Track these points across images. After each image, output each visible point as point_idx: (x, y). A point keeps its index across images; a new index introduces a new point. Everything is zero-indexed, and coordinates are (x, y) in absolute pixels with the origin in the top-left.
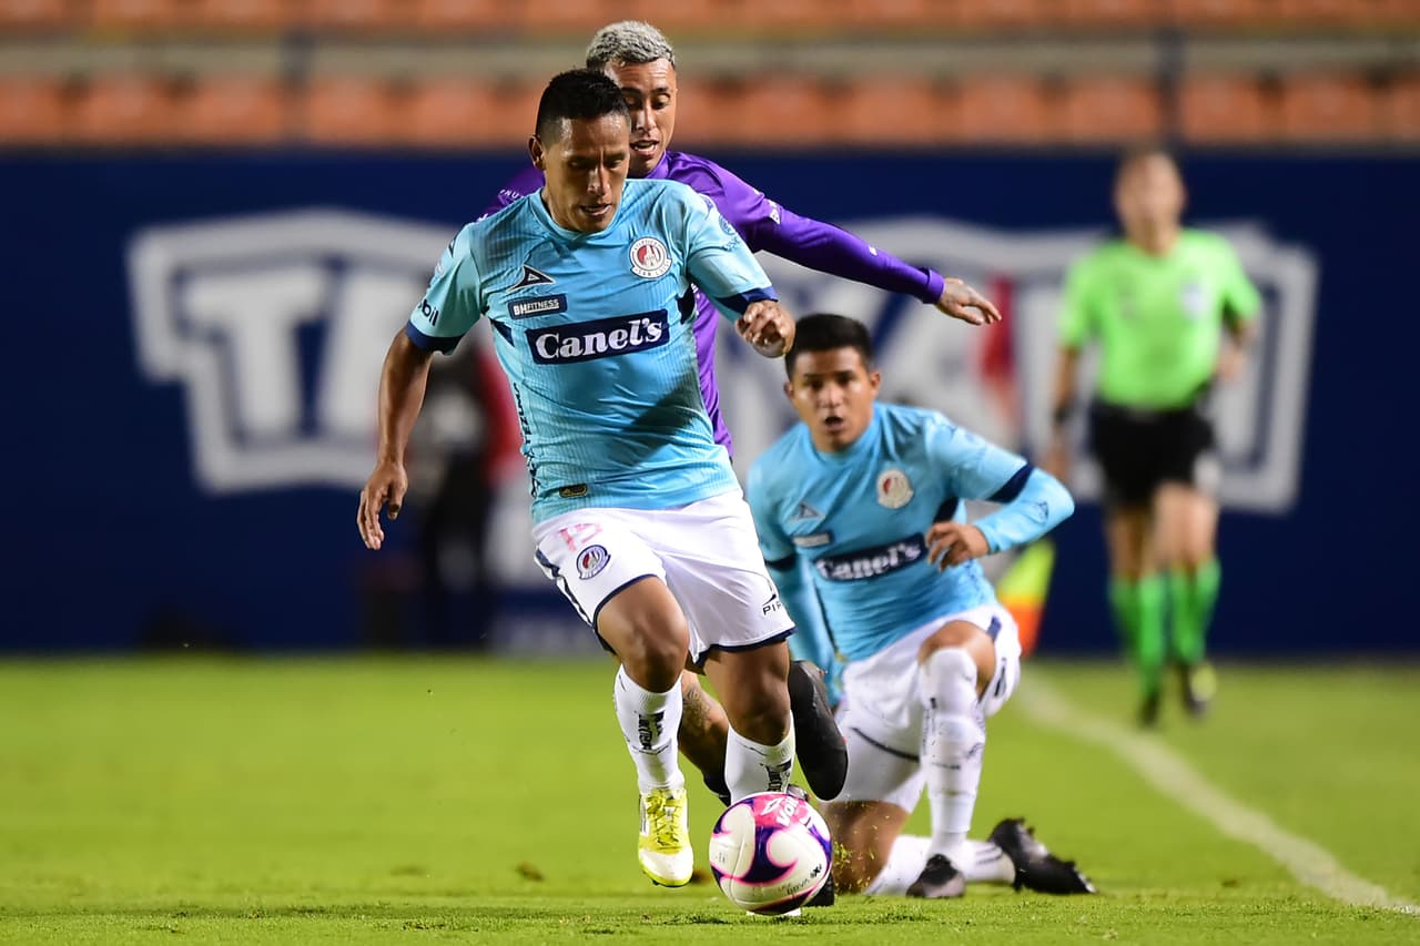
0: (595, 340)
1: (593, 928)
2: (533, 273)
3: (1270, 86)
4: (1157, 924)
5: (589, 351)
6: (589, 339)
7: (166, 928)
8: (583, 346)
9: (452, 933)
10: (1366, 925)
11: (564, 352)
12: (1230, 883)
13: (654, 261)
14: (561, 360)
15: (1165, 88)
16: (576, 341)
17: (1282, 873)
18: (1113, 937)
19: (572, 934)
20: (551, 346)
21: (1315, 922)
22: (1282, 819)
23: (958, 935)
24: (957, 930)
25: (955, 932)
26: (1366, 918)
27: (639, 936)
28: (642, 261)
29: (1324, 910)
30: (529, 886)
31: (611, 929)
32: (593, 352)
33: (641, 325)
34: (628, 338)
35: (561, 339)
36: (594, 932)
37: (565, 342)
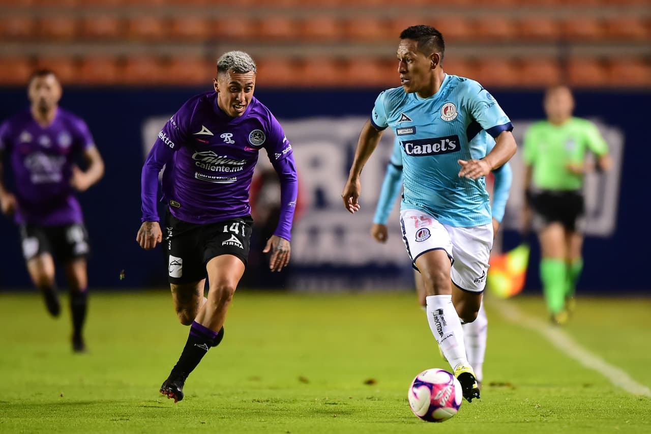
0: (427, 147)
1: (329, 402)
2: (405, 116)
3: (605, 63)
4: (557, 402)
5: (424, 152)
6: (424, 147)
7: (156, 401)
8: (422, 150)
9: (272, 404)
10: (641, 402)
11: (415, 151)
12: (586, 385)
13: (450, 114)
14: (414, 155)
15: (563, 65)
16: (419, 148)
17: (607, 382)
18: (539, 407)
19: (320, 404)
20: (411, 149)
21: (620, 401)
22: (608, 360)
23: (476, 406)
24: (476, 404)
25: (475, 405)
26: (641, 400)
27: (347, 406)
28: (445, 113)
29: (624, 397)
30: (303, 385)
31: (336, 403)
32: (426, 153)
33: (446, 142)
34: (440, 148)
35: (414, 146)
36: (329, 404)
37: (415, 147)
